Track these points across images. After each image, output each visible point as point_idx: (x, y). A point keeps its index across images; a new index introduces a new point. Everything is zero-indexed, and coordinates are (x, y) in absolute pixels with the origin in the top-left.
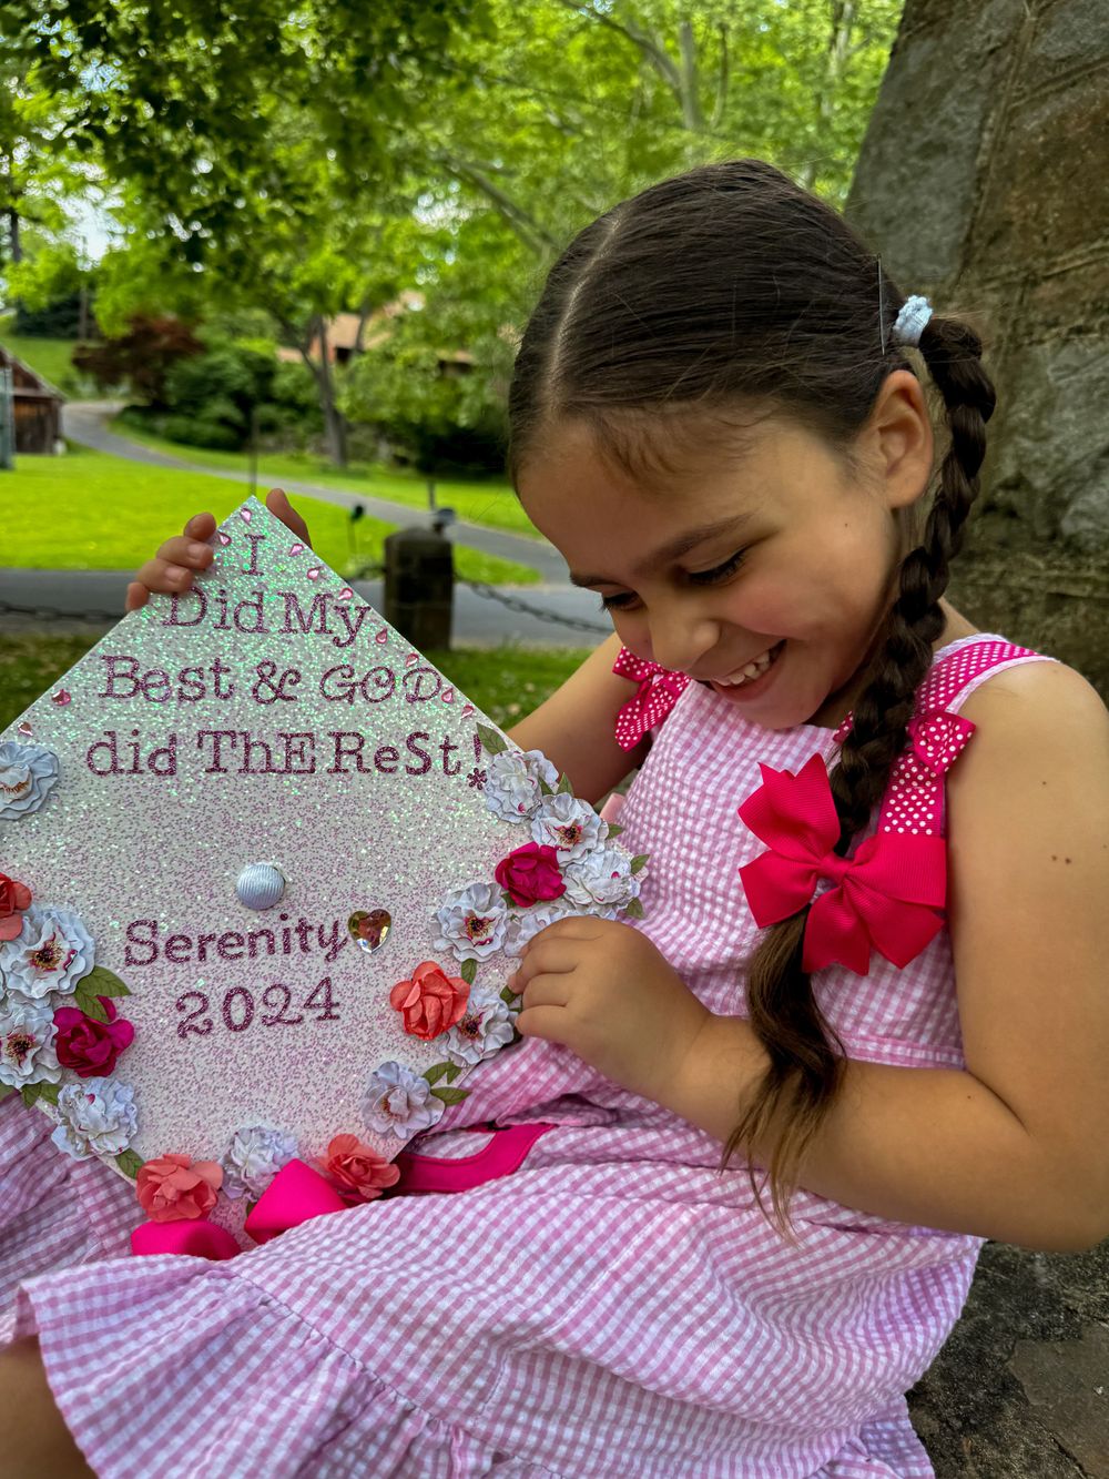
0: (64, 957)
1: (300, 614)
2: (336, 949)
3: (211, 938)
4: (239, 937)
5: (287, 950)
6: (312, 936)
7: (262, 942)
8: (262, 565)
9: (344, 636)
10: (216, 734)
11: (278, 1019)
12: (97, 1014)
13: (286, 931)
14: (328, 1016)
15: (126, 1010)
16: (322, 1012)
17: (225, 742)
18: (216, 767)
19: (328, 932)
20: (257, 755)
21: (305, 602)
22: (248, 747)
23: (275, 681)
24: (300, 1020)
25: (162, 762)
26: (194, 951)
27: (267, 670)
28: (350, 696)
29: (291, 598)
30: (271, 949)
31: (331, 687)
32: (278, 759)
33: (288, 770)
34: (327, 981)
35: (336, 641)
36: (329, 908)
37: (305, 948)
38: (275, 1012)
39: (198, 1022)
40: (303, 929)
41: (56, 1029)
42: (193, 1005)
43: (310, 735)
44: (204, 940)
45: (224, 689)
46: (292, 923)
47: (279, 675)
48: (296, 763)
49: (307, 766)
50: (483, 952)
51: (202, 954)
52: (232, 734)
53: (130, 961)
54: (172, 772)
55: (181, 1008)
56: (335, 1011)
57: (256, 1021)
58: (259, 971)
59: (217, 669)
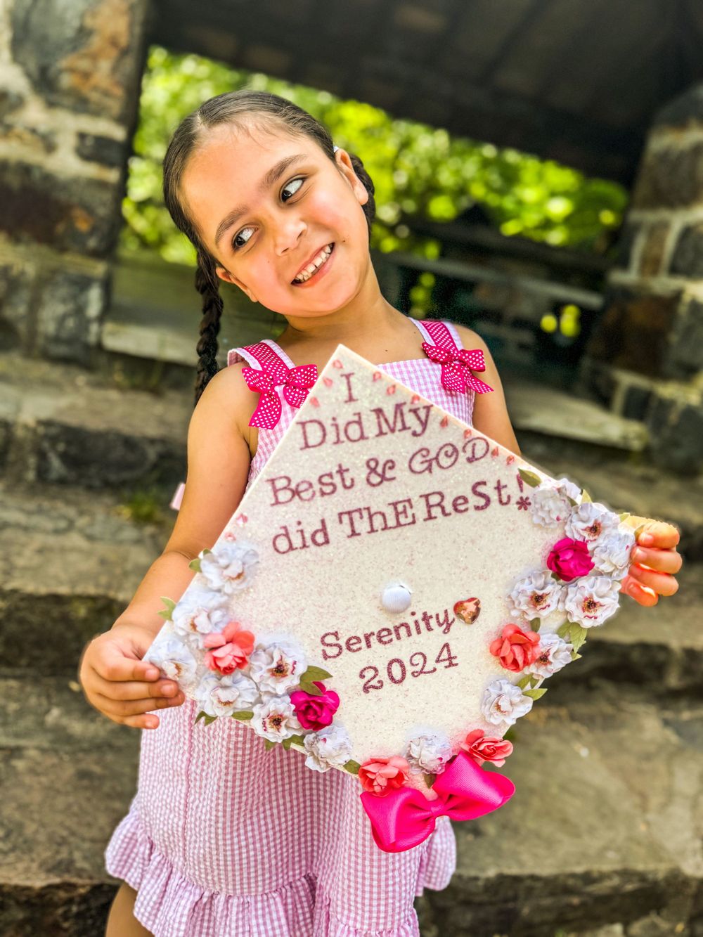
0: (290, 668)
1: (386, 421)
2: (448, 628)
3: (373, 634)
4: (388, 630)
5: (419, 632)
6: (433, 622)
7: (403, 631)
8: (355, 393)
9: (419, 429)
10: (349, 513)
11: (421, 672)
12: (315, 691)
13: (416, 622)
14: (451, 665)
16: (447, 663)
17: (356, 516)
18: (354, 533)
20: (378, 521)
21: (389, 412)
22: (371, 517)
24: (435, 670)
25: (320, 538)
26: (363, 644)
27: (373, 464)
28: (429, 469)
29: (379, 411)
30: (409, 634)
31: (417, 466)
33: (399, 525)
34: (446, 645)
35: (415, 434)
36: (440, 604)
37: (429, 629)
38: (418, 668)
39: (374, 683)
40: (426, 618)
41: (293, 707)
43: (409, 501)
45: (348, 483)
46: (419, 616)
48: (402, 520)
49: (410, 520)
50: (544, 613)
53: (326, 656)
54: (327, 542)
55: (362, 676)
56: (454, 661)
57: (408, 674)
59: (341, 471)
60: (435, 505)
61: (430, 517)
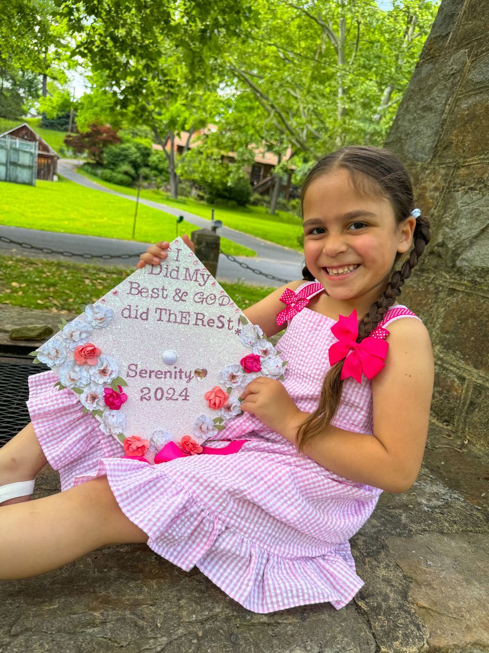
0: (109, 372)
1: (189, 275)
2: (190, 379)
3: (153, 371)
4: (162, 372)
5: (175, 378)
6: (183, 375)
7: (168, 374)
8: (180, 258)
9: (202, 283)
10: (161, 309)
11: (171, 398)
12: (118, 391)
13: (176, 372)
14: (186, 399)
15: (125, 390)
16: (184, 398)
17: (164, 312)
18: (160, 320)
19: (188, 374)
20: (172, 317)
21: (192, 271)
22: (170, 315)
23: (180, 295)
24: (177, 399)
25: (144, 316)
26: (148, 375)
27: (178, 291)
28: (202, 302)
29: (187, 269)
30: (171, 377)
31: (197, 299)
32: (179, 319)
33: (181, 323)
34: (186, 389)
35: (200, 285)
36: (189, 367)
37: (181, 378)
38: (170, 396)
39: (147, 396)
40: (181, 372)
41: (104, 394)
42: (146, 391)
43: (189, 313)
44: (151, 372)
45: (165, 296)
46: (178, 370)
47: (182, 292)
48: (184, 321)
49: (187, 322)
50: (234, 385)
51: (150, 377)
52: (166, 310)
53: (128, 375)
54: (147, 319)
55: (142, 391)
56: (188, 398)
57: (164, 398)
58: (167, 383)
59: (163, 289)
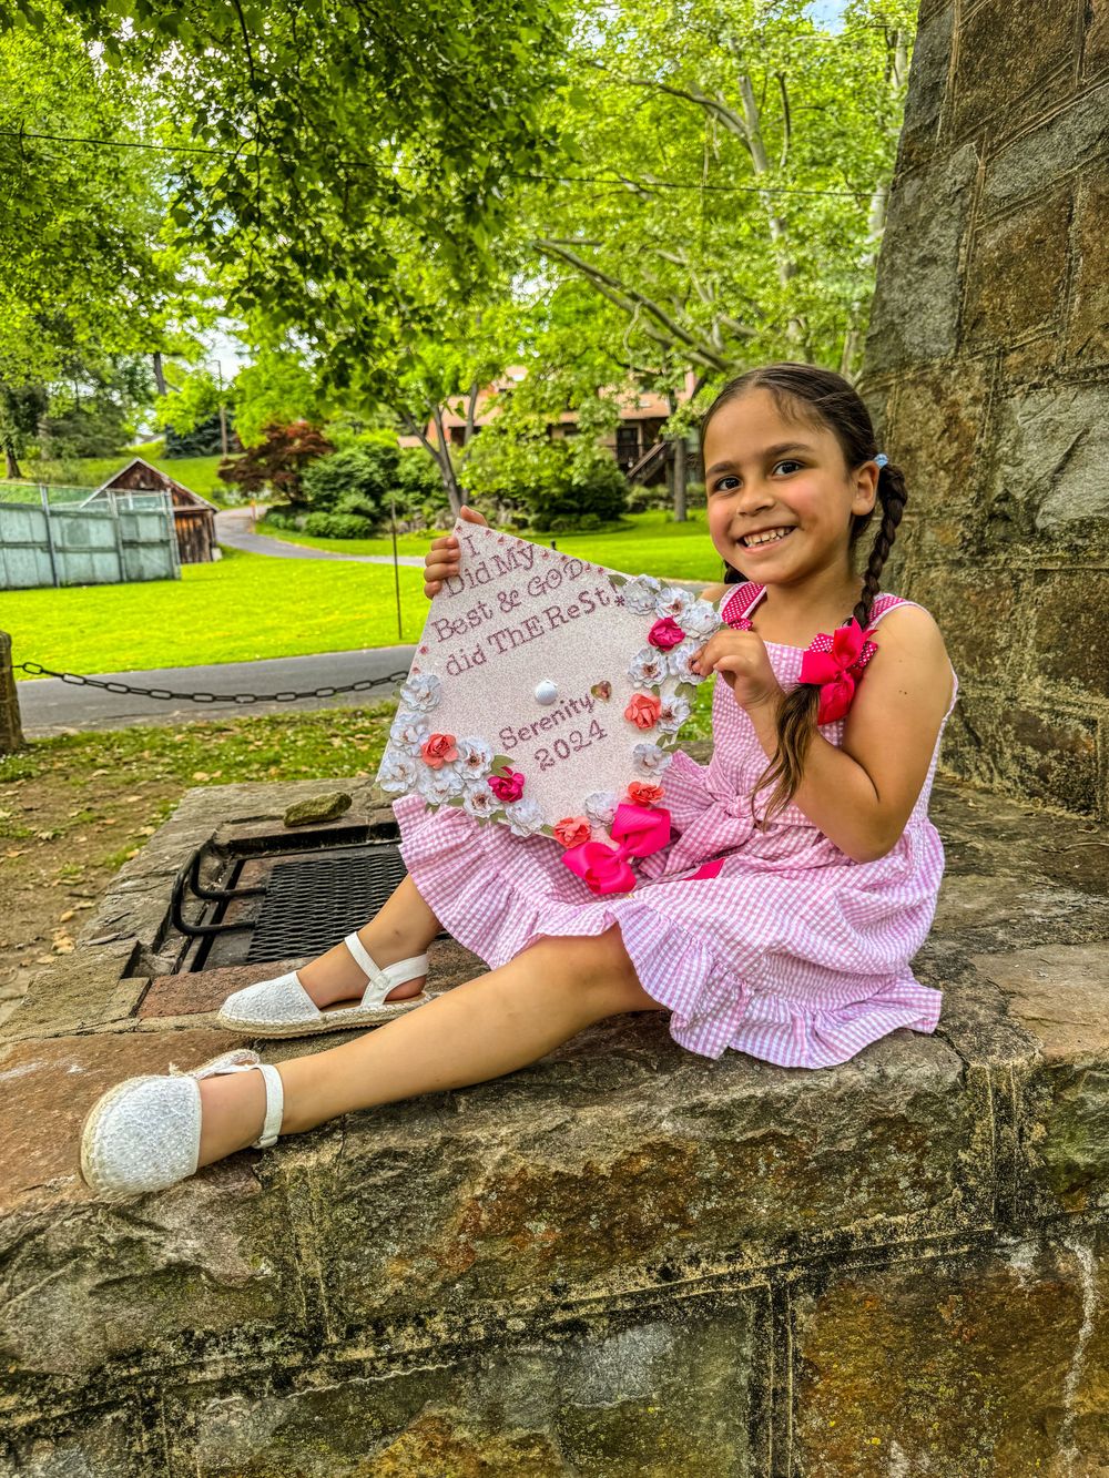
60: (556, 617)
61: (554, 626)
